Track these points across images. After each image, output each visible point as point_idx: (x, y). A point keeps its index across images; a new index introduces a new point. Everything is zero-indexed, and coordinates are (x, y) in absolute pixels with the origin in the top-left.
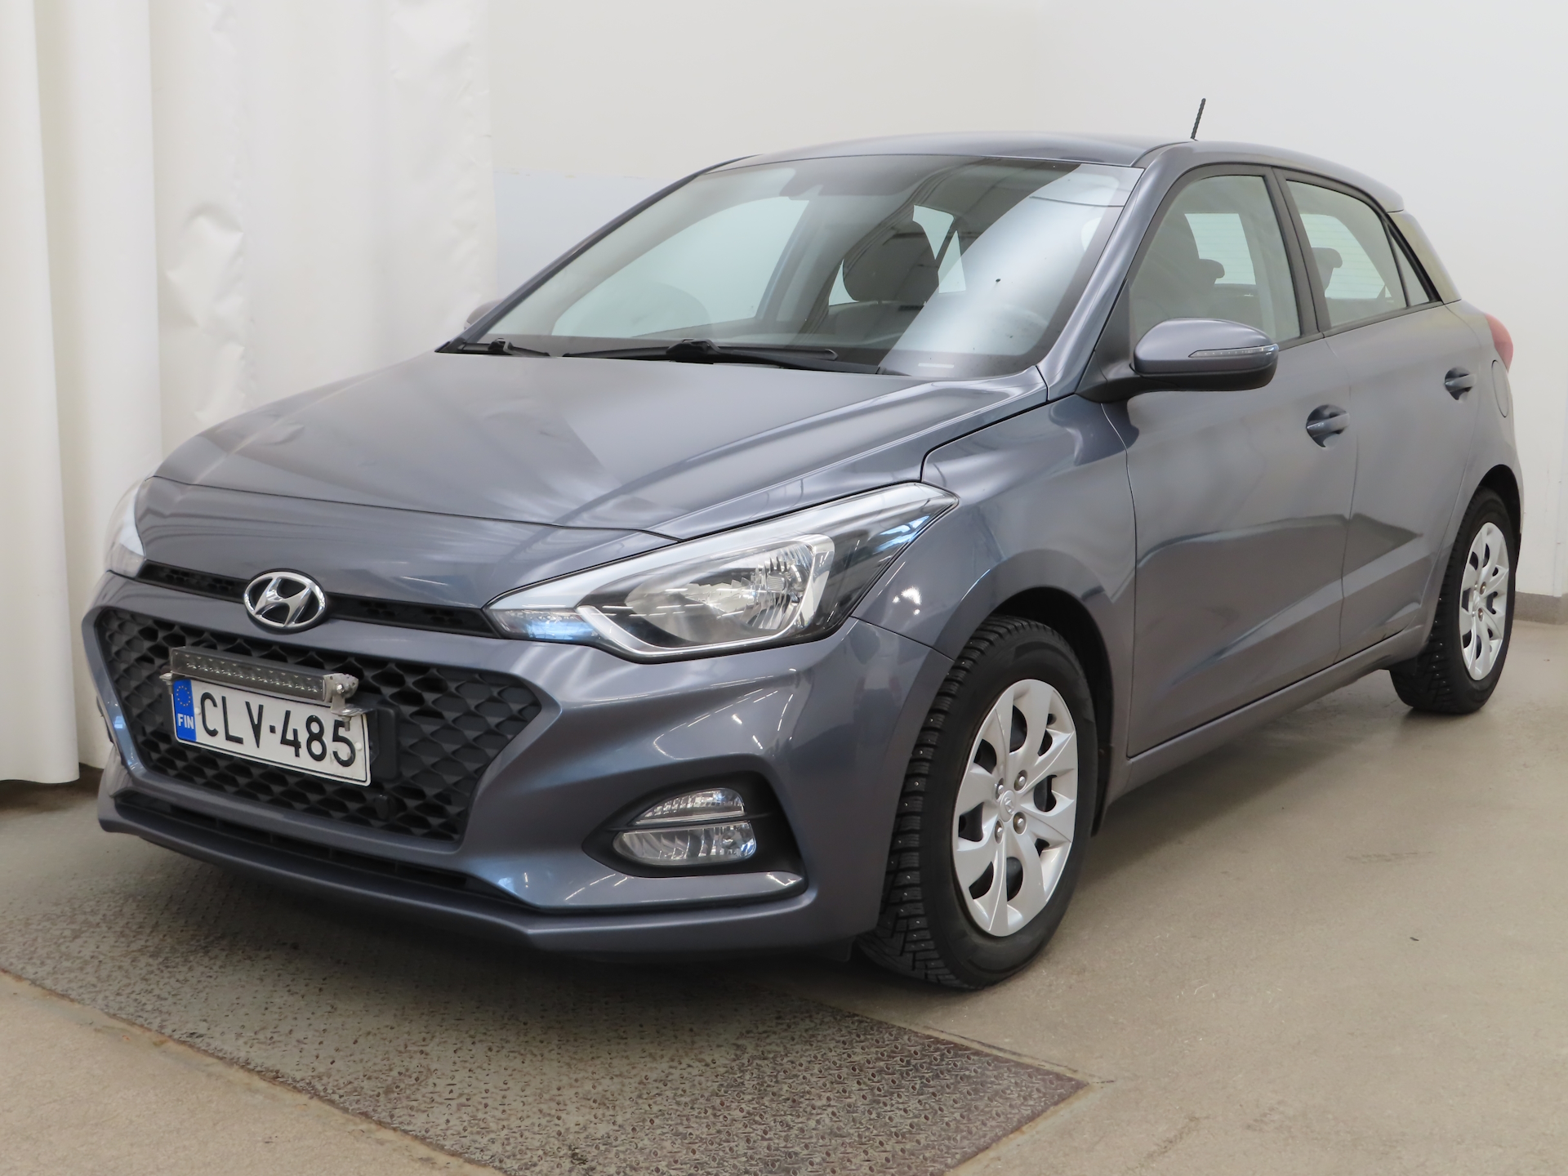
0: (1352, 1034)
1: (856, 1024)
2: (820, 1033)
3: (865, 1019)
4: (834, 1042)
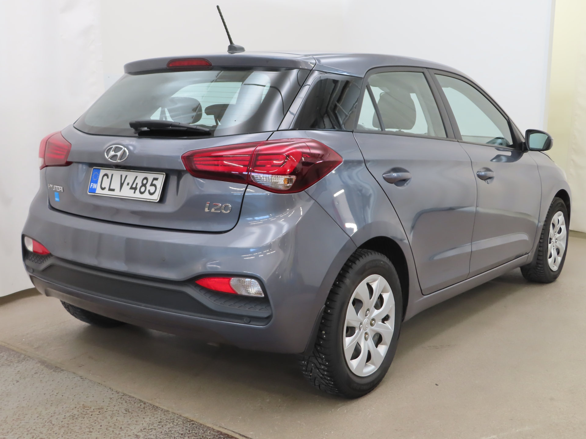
0: (397, 430)
1: (191, 425)
2: (174, 429)
3: (196, 423)
4: (178, 434)
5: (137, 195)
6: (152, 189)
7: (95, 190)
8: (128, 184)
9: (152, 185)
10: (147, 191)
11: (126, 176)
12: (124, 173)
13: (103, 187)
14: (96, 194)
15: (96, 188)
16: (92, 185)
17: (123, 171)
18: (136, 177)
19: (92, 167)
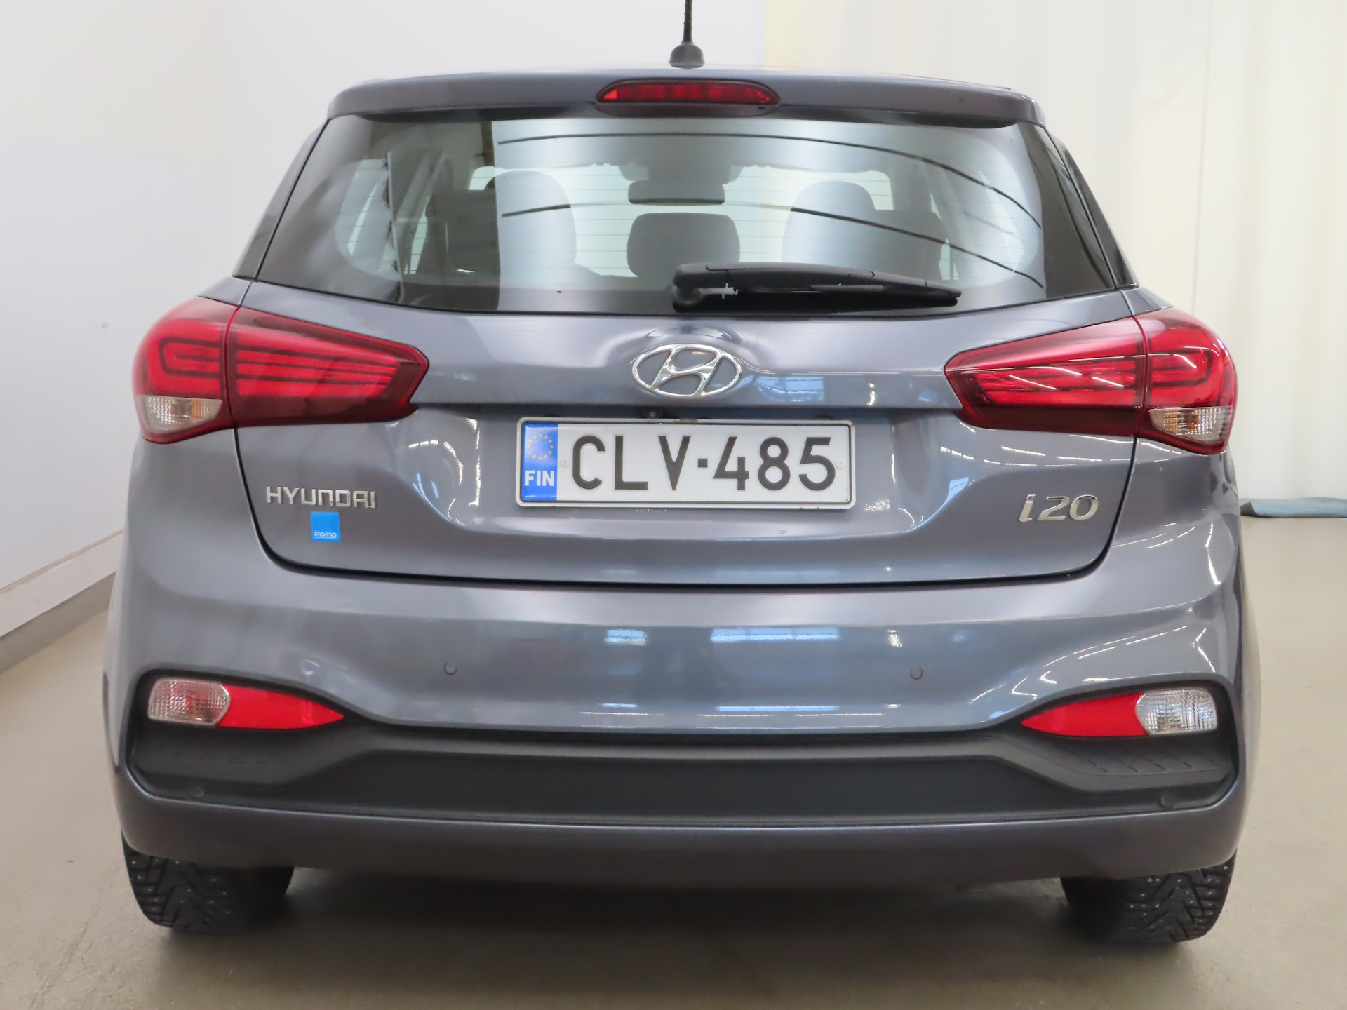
5: (754, 493)
6: (817, 473)
7: (553, 490)
8: (703, 463)
9: (807, 458)
10: (794, 481)
11: (686, 441)
12: (674, 432)
13: (587, 475)
14: (557, 505)
15: (552, 484)
16: (530, 475)
17: (663, 423)
18: (731, 441)
19: (517, 420)
